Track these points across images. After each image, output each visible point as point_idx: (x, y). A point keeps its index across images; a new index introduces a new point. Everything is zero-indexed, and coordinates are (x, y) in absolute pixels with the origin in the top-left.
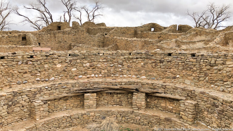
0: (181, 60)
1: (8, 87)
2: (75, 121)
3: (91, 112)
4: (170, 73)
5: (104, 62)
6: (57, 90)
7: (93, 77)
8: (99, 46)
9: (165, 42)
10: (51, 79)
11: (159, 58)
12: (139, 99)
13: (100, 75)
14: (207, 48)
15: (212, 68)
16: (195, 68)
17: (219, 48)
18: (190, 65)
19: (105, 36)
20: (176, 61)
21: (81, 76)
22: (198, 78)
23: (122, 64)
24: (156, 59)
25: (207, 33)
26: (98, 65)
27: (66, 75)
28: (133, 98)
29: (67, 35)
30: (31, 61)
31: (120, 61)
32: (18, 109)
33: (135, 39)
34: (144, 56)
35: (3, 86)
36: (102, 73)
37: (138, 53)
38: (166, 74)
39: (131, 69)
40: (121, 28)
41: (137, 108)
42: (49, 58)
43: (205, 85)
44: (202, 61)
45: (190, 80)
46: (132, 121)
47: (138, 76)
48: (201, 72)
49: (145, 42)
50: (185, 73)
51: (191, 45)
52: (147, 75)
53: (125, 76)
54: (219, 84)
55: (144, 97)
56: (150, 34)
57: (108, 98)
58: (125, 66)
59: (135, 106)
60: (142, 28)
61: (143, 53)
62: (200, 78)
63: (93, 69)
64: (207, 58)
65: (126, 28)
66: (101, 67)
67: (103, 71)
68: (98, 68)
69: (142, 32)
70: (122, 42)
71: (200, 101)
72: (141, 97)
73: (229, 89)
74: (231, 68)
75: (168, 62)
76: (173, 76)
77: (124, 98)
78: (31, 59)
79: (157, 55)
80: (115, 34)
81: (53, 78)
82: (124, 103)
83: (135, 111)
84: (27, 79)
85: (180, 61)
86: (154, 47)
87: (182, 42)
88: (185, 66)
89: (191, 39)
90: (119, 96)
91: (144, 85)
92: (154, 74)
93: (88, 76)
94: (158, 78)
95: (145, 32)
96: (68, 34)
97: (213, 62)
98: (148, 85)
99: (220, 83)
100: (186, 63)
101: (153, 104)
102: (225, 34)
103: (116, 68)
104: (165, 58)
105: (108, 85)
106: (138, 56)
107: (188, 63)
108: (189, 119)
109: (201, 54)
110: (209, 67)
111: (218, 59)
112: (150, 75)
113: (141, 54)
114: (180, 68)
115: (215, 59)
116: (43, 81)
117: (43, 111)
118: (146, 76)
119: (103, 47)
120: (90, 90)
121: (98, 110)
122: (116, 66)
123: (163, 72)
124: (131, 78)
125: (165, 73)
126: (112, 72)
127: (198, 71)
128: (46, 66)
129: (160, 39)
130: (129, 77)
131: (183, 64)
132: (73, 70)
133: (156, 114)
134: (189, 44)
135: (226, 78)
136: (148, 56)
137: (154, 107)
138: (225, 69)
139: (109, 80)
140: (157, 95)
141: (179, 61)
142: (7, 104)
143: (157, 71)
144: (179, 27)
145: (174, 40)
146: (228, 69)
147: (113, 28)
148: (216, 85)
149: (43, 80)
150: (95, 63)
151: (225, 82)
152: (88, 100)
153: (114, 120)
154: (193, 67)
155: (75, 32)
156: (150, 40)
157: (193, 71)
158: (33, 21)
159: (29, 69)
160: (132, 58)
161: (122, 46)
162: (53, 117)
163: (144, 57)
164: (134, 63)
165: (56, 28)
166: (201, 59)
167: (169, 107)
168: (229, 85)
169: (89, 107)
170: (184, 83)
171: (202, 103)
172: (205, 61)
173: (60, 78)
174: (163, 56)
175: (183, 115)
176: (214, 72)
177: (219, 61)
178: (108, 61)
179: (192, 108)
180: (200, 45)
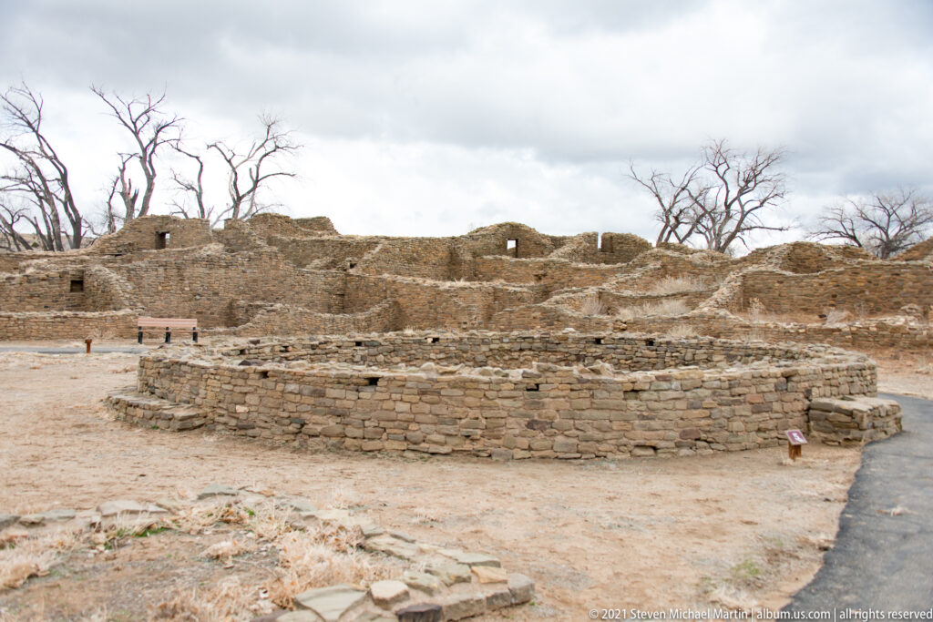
0: (625, 354)
5: (439, 359)
9: (565, 296)
11: (574, 348)
14: (694, 318)
17: (725, 318)
18: (644, 365)
19: (351, 271)
20: (614, 356)
24: (567, 353)
25: (695, 266)
29: (223, 271)
31: (480, 358)
33: (462, 283)
34: (539, 345)
40: (404, 241)
42: (318, 351)
44: (668, 354)
49: (496, 294)
51: (647, 306)
56: (506, 265)
60: (474, 243)
61: (535, 336)
64: (678, 349)
65: (421, 241)
69: (475, 255)
70: (419, 294)
75: (596, 358)
78: (288, 354)
79: (569, 342)
80: (384, 264)
85: (624, 357)
86: (533, 315)
87: (619, 298)
88: (633, 367)
89: (646, 287)
95: (490, 257)
96: (227, 267)
97: (689, 356)
100: (635, 359)
102: (744, 276)
104: (588, 350)
106: (525, 345)
107: (639, 359)
109: (667, 339)
111: (698, 352)
113: (530, 340)
115: (693, 350)
119: (343, 309)
129: (542, 282)
131: (629, 361)
134: (641, 305)
136: (549, 345)
141: (619, 356)
144: (604, 239)
145: (592, 290)
147: (371, 243)
150: (418, 363)
155: (250, 259)
156: (511, 289)
160: (510, 350)
161: (416, 307)
163: (539, 348)
165: (152, 239)
166: (666, 351)
172: (674, 354)
174: (582, 346)
177: (701, 354)
178: (451, 357)
180: (674, 308)
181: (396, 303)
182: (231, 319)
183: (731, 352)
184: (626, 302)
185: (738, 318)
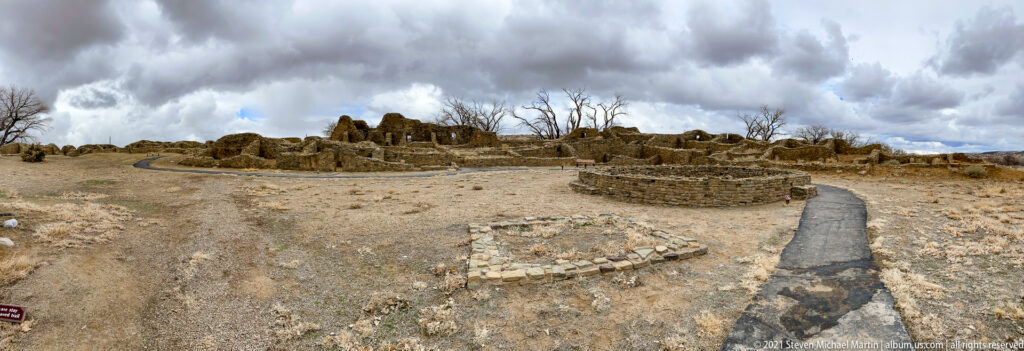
5: (675, 174)
8: (636, 157)
9: (716, 154)
19: (645, 145)
33: (681, 150)
40: (662, 135)
49: (693, 153)
51: (743, 158)
56: (696, 144)
60: (685, 136)
65: (668, 135)
69: (686, 140)
70: (666, 153)
80: (655, 143)
86: (705, 160)
87: (734, 155)
89: (743, 151)
95: (690, 141)
119: (641, 157)
129: (708, 149)
134: (741, 157)
145: (725, 152)
147: (651, 136)
158: (532, 123)
161: (666, 157)
180: (751, 158)
181: (659, 156)
182: (605, 160)
184: (736, 156)
185: (771, 162)
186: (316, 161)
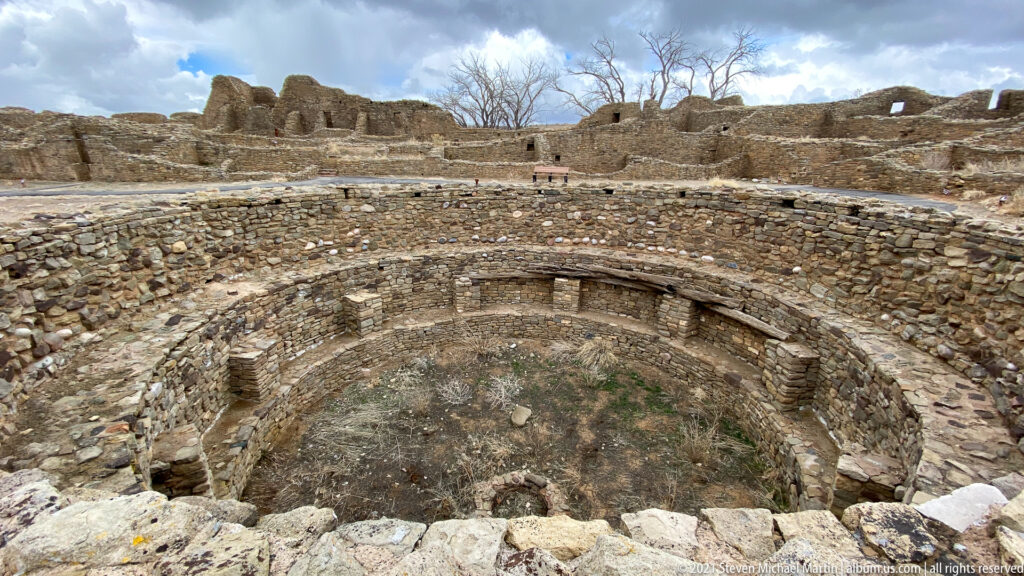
0: (814, 224)
1: (423, 247)
2: (530, 329)
3: (564, 317)
4: (777, 258)
5: (613, 210)
6: (505, 263)
7: (586, 244)
8: (701, 160)
9: (902, 150)
10: (499, 240)
11: (753, 208)
12: (676, 314)
13: (603, 241)
15: (896, 260)
16: (846, 254)
18: (835, 242)
19: (723, 133)
20: (800, 224)
21: (560, 239)
22: (848, 283)
23: (657, 220)
24: (746, 214)
26: (599, 217)
27: (529, 234)
28: (662, 306)
30: (466, 202)
31: (654, 212)
32: (432, 287)
34: (717, 203)
35: (415, 243)
36: (607, 237)
37: (702, 194)
38: (766, 258)
39: (677, 233)
41: (668, 333)
42: (499, 197)
43: (866, 310)
44: (873, 232)
45: (826, 286)
46: (652, 360)
47: (693, 254)
48: (863, 269)
49: (844, 149)
50: (815, 265)
52: (717, 253)
53: (660, 249)
54: (903, 315)
55: (687, 310)
57: (610, 295)
58: (664, 225)
59: (663, 327)
62: (855, 284)
63: (588, 225)
64: (891, 227)
66: (607, 224)
67: (610, 232)
68: (600, 224)
69: (851, 115)
70: (764, 149)
71: (825, 352)
72: (681, 308)
73: (931, 340)
74: (953, 272)
75: (778, 224)
76: (786, 265)
77: (645, 303)
78: (467, 198)
79: (750, 202)
80: (754, 127)
81: (505, 238)
82: (644, 314)
83: (662, 339)
84: (456, 234)
85: (811, 226)
87: (976, 153)
88: (821, 242)
90: (634, 295)
91: (698, 278)
92: (737, 254)
93: (576, 240)
94: (743, 266)
95: (860, 117)
97: (904, 240)
98: (708, 279)
99: (909, 315)
100: (826, 233)
101: (714, 333)
103: (641, 227)
104: (771, 214)
105: (610, 266)
106: (701, 202)
107: (832, 233)
108: (778, 396)
109: (879, 210)
110: (886, 256)
111: (921, 235)
112: (725, 256)
113: (708, 197)
114: (807, 247)
115: (914, 231)
116: (485, 242)
117: (471, 297)
118: (714, 256)
119: (714, 160)
120: (565, 273)
121: (579, 316)
122: (642, 222)
123: (760, 252)
124: (676, 257)
125: (764, 255)
126: (629, 237)
127: (854, 264)
128: (493, 213)
129: (907, 138)
130: (671, 253)
131: (818, 234)
132: (547, 223)
133: (709, 359)
135: (934, 302)
136: (727, 204)
137: (716, 339)
138: (937, 270)
139: (619, 254)
140: (721, 310)
141: (806, 226)
142: (412, 276)
143: (744, 248)
146: (946, 271)
148: (895, 317)
149: (484, 239)
150: (593, 212)
151: (924, 312)
152: (561, 291)
153: (610, 347)
154: (842, 248)
156: (860, 144)
157: (842, 262)
159: (460, 217)
160: (685, 206)
162: (489, 312)
163: (715, 206)
164: (687, 220)
165: (610, 118)
166: (872, 228)
167: (750, 349)
168: (931, 325)
169: (562, 307)
170: (809, 292)
171: (832, 362)
172: (882, 234)
173: (518, 238)
174: (765, 207)
175: (767, 379)
176: (901, 275)
177: (926, 239)
178: (624, 209)
179: (790, 367)
181: (747, 156)
183: (981, 246)
184: (978, 156)
186: (42, 161)
